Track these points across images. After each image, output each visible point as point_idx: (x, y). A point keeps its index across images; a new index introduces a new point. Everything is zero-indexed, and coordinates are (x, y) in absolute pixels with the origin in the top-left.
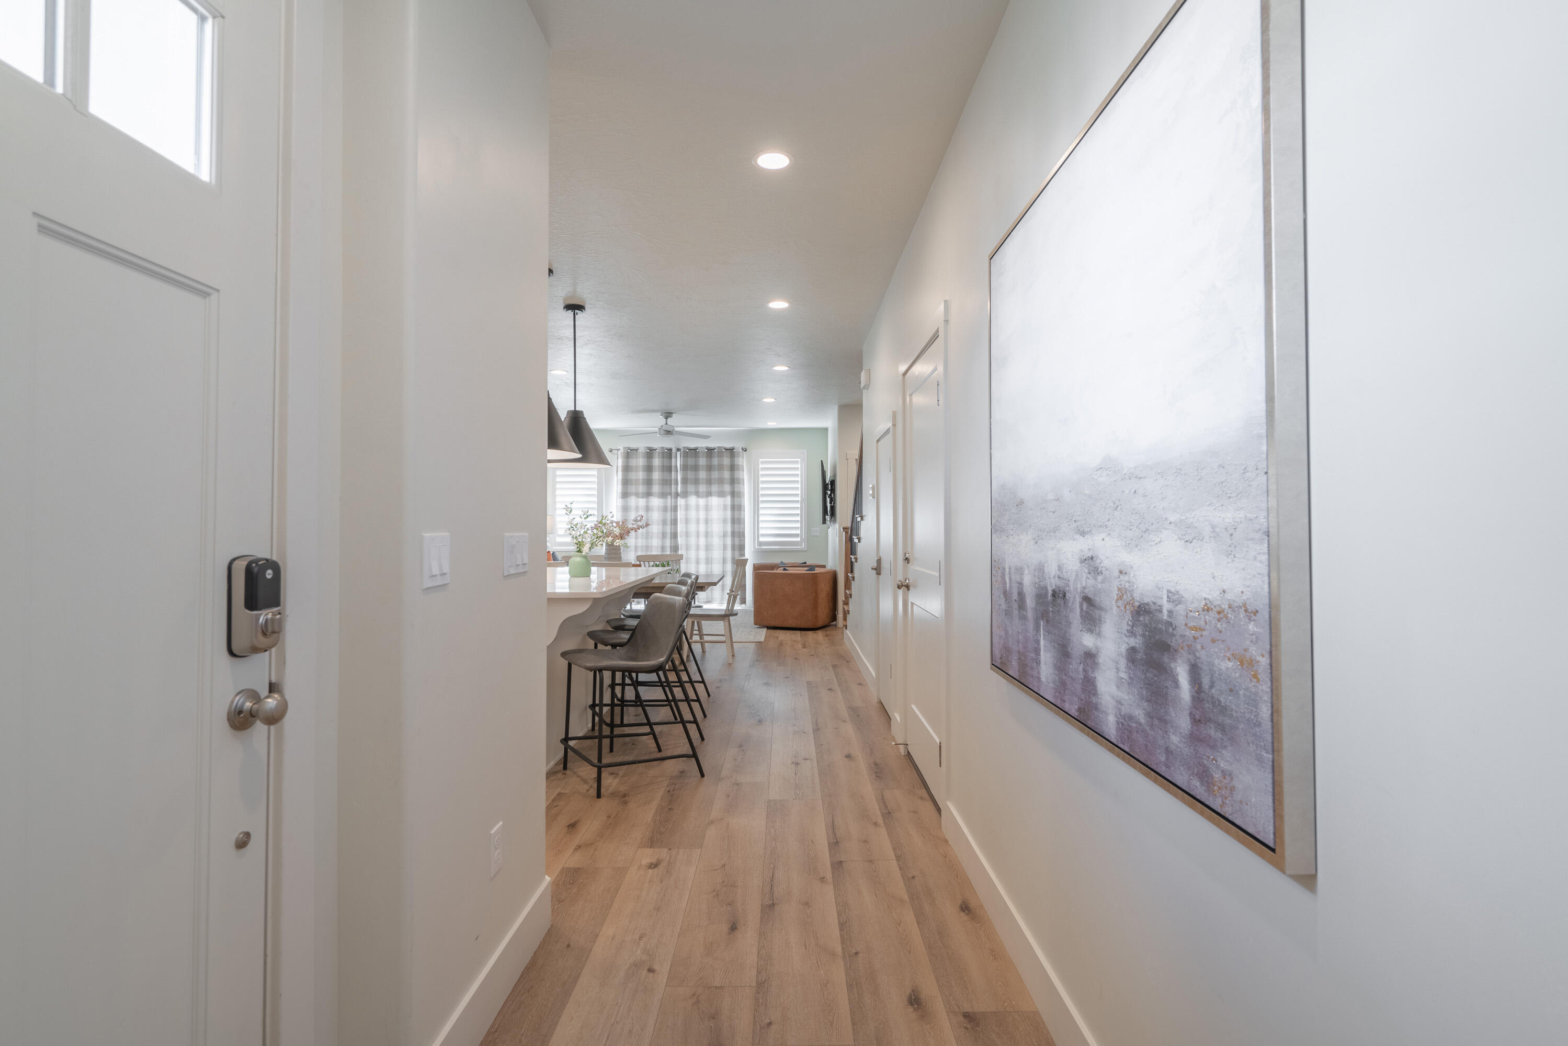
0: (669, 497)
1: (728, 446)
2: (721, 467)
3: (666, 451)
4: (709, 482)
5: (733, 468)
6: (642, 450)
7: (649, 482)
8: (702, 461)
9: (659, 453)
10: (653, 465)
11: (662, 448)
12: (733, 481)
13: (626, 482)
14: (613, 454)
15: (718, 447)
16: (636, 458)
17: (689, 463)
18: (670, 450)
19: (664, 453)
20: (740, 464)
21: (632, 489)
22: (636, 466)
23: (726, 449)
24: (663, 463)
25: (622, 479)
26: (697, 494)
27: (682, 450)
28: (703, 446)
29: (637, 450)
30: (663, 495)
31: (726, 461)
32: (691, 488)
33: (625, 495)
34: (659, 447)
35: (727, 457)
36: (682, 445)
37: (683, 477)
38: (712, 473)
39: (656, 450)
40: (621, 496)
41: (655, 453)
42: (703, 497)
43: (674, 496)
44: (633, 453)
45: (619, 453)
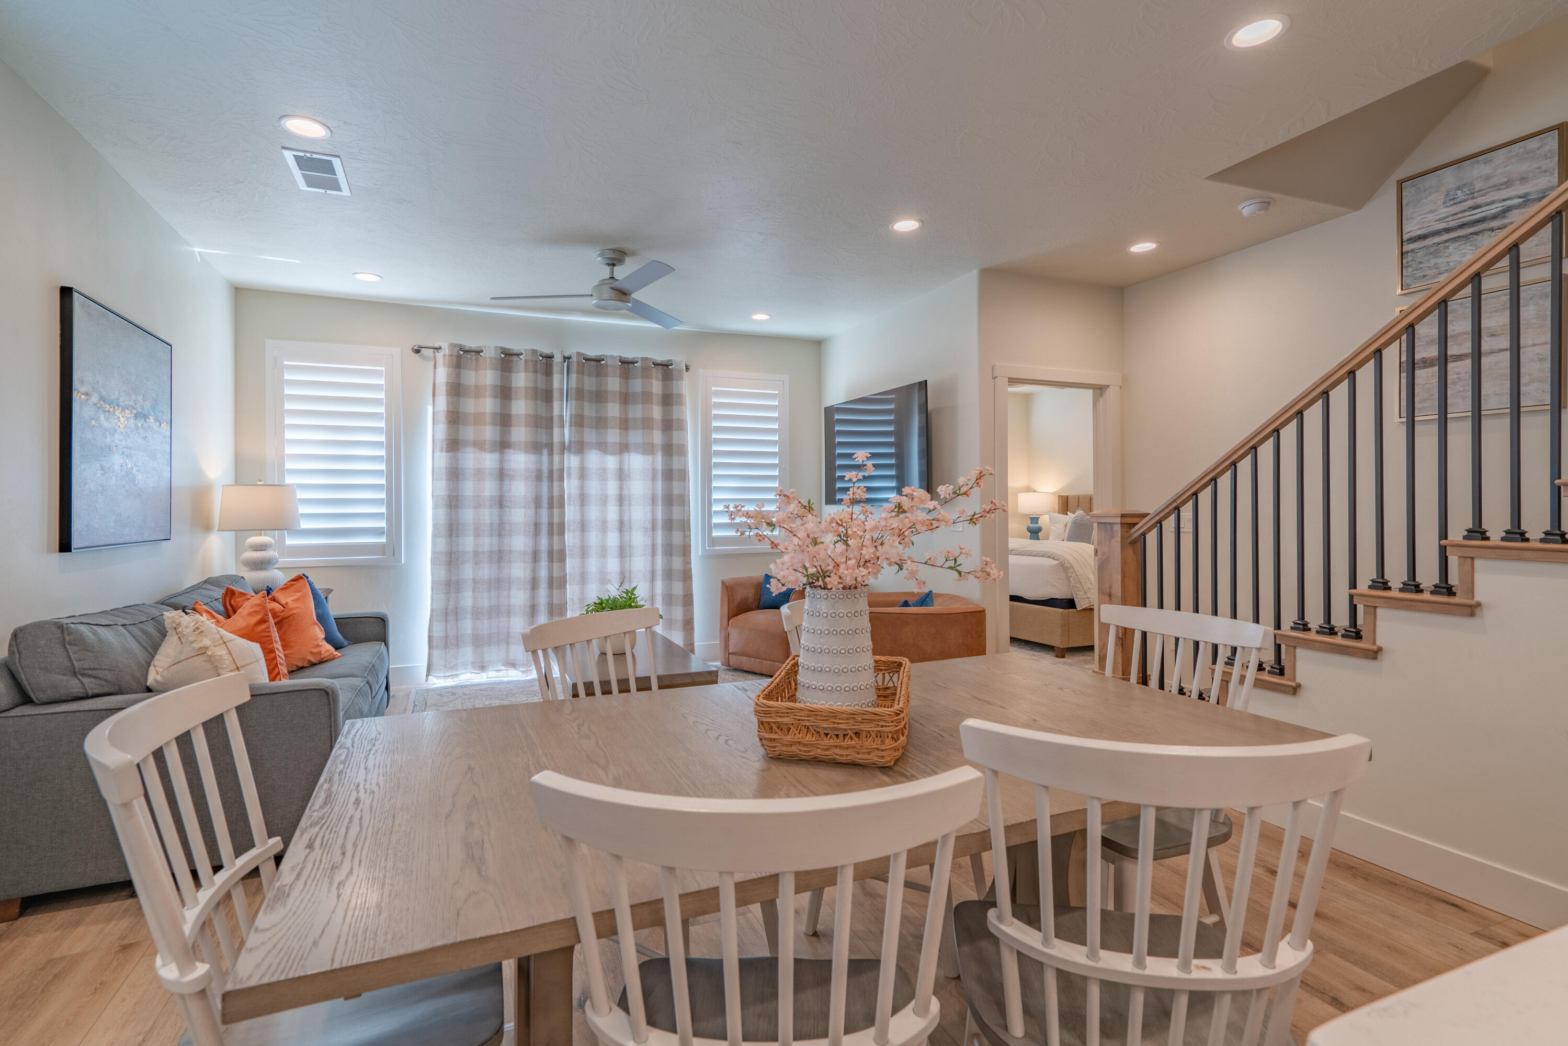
0: (545, 452)
1: (660, 357)
2: (646, 398)
3: (541, 358)
4: (625, 425)
5: (668, 400)
6: (490, 353)
7: (504, 420)
8: (613, 384)
9: (526, 361)
10: (513, 386)
11: (534, 352)
12: (669, 425)
13: (455, 418)
14: (425, 358)
15: (644, 359)
16: (476, 369)
17: (586, 387)
18: (549, 357)
19: (536, 362)
20: (684, 393)
21: (468, 433)
22: (476, 386)
23: (656, 364)
24: (536, 381)
25: (448, 412)
26: (603, 447)
27: (574, 359)
28: (614, 354)
29: (478, 352)
30: (535, 447)
31: (656, 387)
32: (590, 435)
33: (454, 445)
34: (525, 350)
35: (657, 379)
36: (572, 350)
37: (573, 413)
38: (630, 407)
39: (518, 355)
40: (445, 447)
41: (517, 360)
42: (613, 454)
43: (556, 450)
44: (471, 359)
45: (440, 355)
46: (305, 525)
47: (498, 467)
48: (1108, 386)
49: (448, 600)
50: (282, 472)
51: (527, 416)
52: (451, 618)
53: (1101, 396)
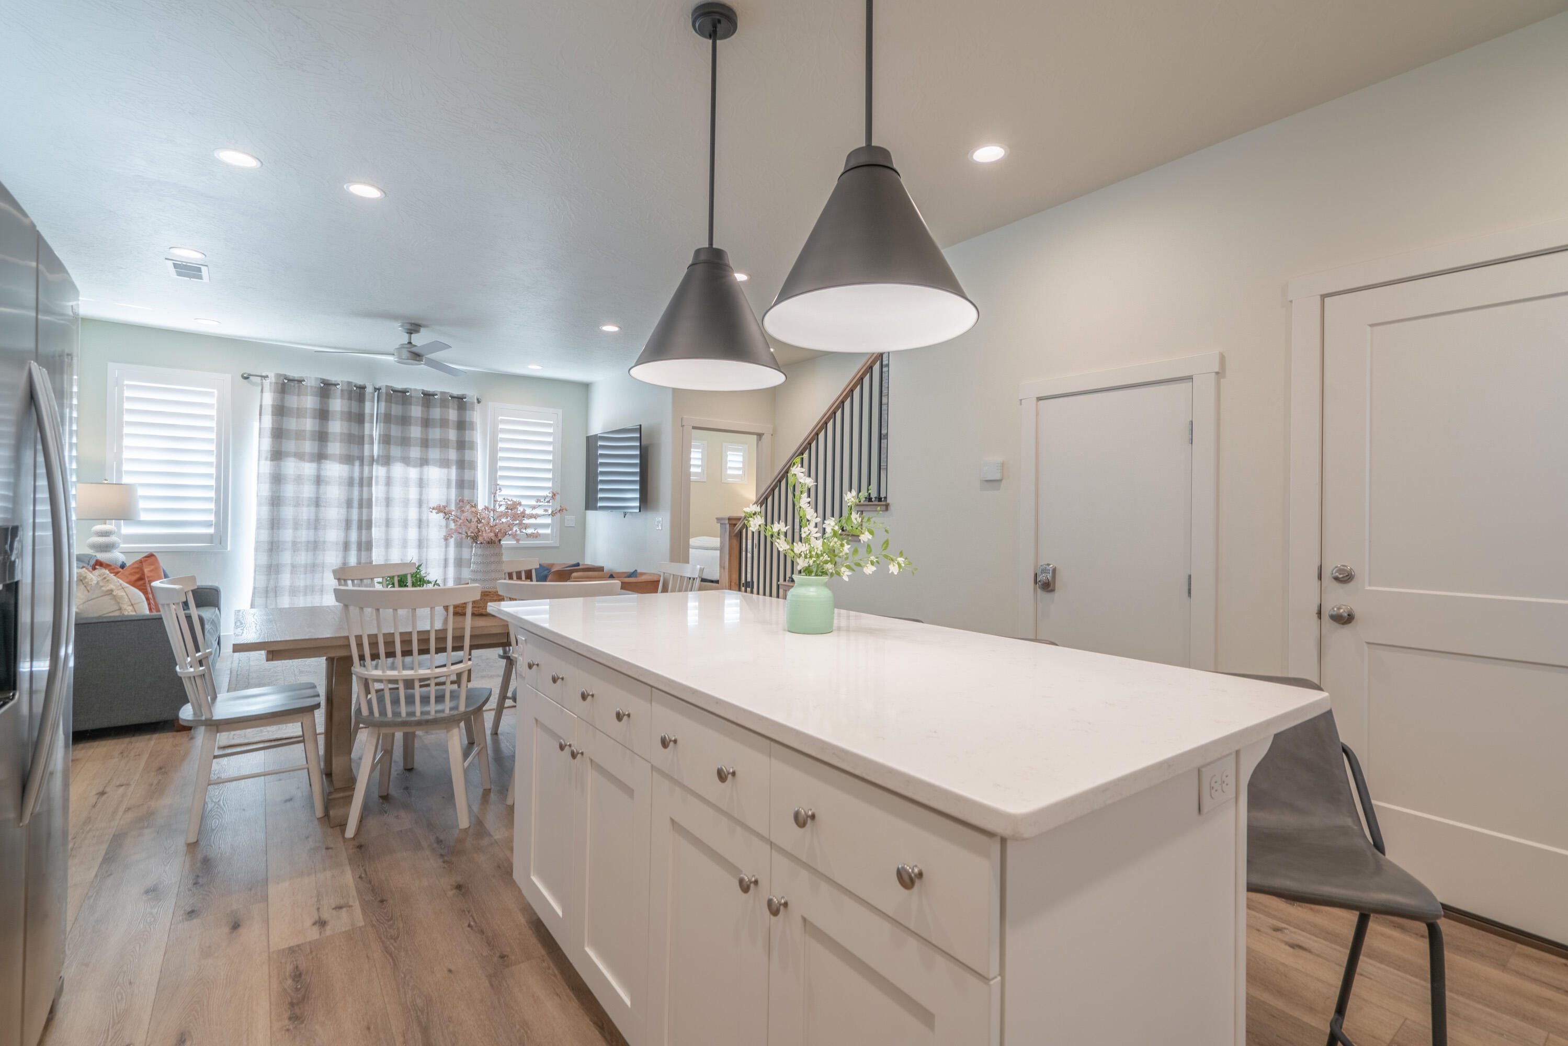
0: (357, 463)
1: (456, 392)
2: (444, 423)
3: (355, 389)
4: (425, 443)
5: (462, 426)
6: (311, 383)
7: (322, 437)
8: (416, 411)
9: (342, 390)
10: (330, 409)
11: (349, 383)
12: (463, 445)
13: (278, 434)
14: (253, 384)
15: (442, 393)
16: (299, 395)
17: (393, 413)
18: (362, 388)
19: (351, 391)
20: (475, 421)
21: (290, 445)
22: (298, 409)
23: (453, 397)
24: (350, 407)
25: (273, 428)
26: (406, 461)
27: (383, 390)
28: (418, 388)
29: (300, 381)
30: (348, 459)
31: (453, 415)
32: (395, 451)
33: (277, 455)
34: (342, 382)
35: (454, 409)
36: (382, 383)
37: (382, 433)
38: (430, 430)
39: (336, 385)
40: (269, 456)
41: (334, 390)
42: (415, 466)
43: (366, 462)
44: (294, 386)
45: (266, 383)
46: (147, 517)
47: (316, 474)
48: (764, 434)
49: (269, 580)
50: (120, 473)
51: (341, 434)
52: (271, 594)
53: (760, 440)
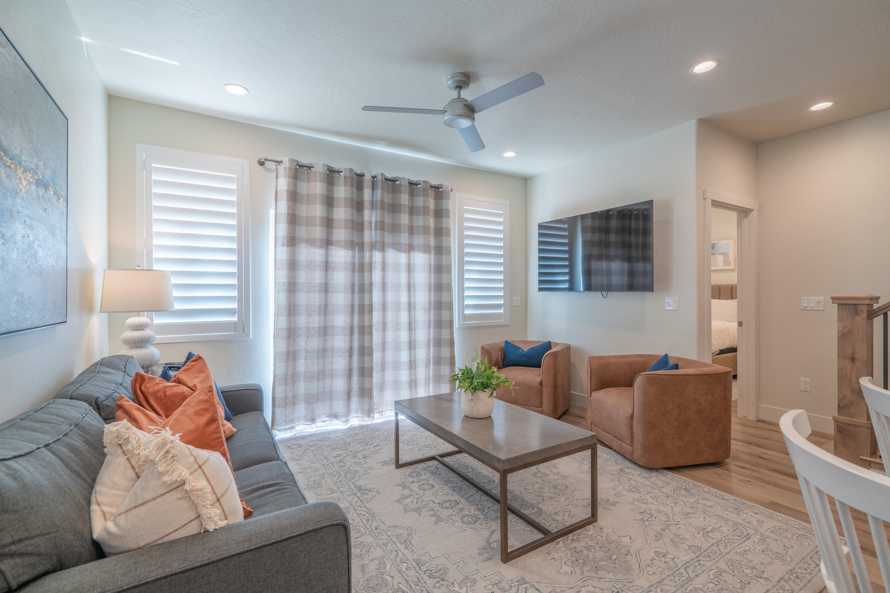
0: (358, 249)
1: (434, 183)
2: (425, 210)
3: (355, 176)
4: (411, 231)
5: (439, 213)
6: (319, 169)
7: (329, 223)
8: (404, 199)
9: (345, 177)
10: (335, 196)
11: (351, 170)
12: (440, 232)
13: (293, 220)
14: (268, 170)
15: (425, 182)
16: (308, 182)
17: (387, 201)
18: (361, 176)
19: (352, 178)
20: (450, 209)
21: (302, 232)
22: (308, 195)
24: (352, 194)
25: (288, 213)
26: (397, 247)
27: (378, 178)
28: (406, 177)
29: (310, 167)
30: (350, 245)
31: (432, 204)
32: (388, 238)
33: (292, 241)
34: (345, 168)
35: (432, 198)
36: (377, 171)
37: (378, 219)
38: (415, 218)
39: (339, 172)
40: (286, 243)
41: (338, 177)
42: (404, 252)
43: (366, 247)
44: (304, 173)
45: (281, 168)
46: (178, 306)
47: (325, 260)
49: (287, 367)
50: (150, 260)
51: (346, 220)
52: (290, 381)
53: (746, 217)
